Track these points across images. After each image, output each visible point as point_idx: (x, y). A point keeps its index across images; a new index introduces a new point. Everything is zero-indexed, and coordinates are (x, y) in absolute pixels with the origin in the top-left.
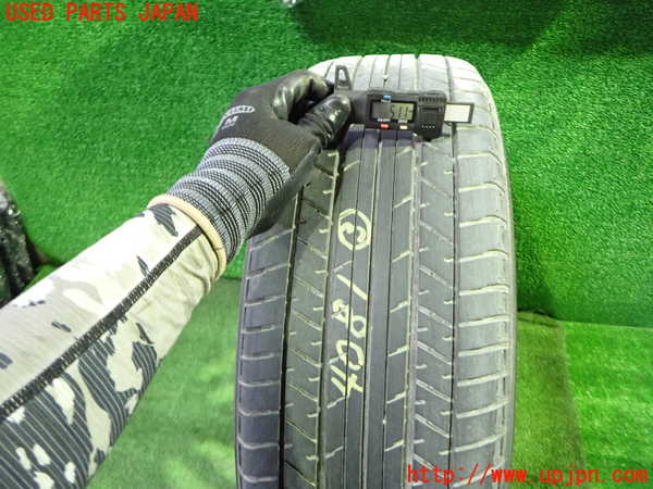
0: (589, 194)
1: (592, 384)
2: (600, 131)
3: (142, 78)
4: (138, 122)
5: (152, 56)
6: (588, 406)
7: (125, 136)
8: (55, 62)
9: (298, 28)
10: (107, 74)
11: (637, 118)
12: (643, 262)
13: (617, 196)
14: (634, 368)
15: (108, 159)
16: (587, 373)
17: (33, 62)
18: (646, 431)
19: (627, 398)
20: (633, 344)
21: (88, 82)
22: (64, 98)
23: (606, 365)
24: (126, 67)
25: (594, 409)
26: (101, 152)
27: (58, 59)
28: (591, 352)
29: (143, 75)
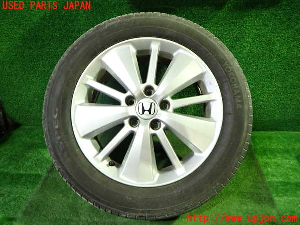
0: (255, 70)
1: (265, 155)
2: (256, 42)
3: (60, 30)
4: (59, 51)
5: (65, 20)
6: (265, 163)
7: (52, 58)
8: (20, 25)
9: (129, 3)
10: (44, 30)
11: (270, 36)
12: (279, 99)
13: (266, 70)
14: (281, 147)
15: (44, 69)
16: (262, 151)
17: (10, 25)
18: (290, 171)
19: (280, 159)
20: (279, 138)
21: (35, 33)
22: (24, 41)
23: (270, 147)
24: (53, 26)
25: (267, 164)
26: (41, 66)
27: (22, 23)
28: (262, 142)
29: (61, 29)
